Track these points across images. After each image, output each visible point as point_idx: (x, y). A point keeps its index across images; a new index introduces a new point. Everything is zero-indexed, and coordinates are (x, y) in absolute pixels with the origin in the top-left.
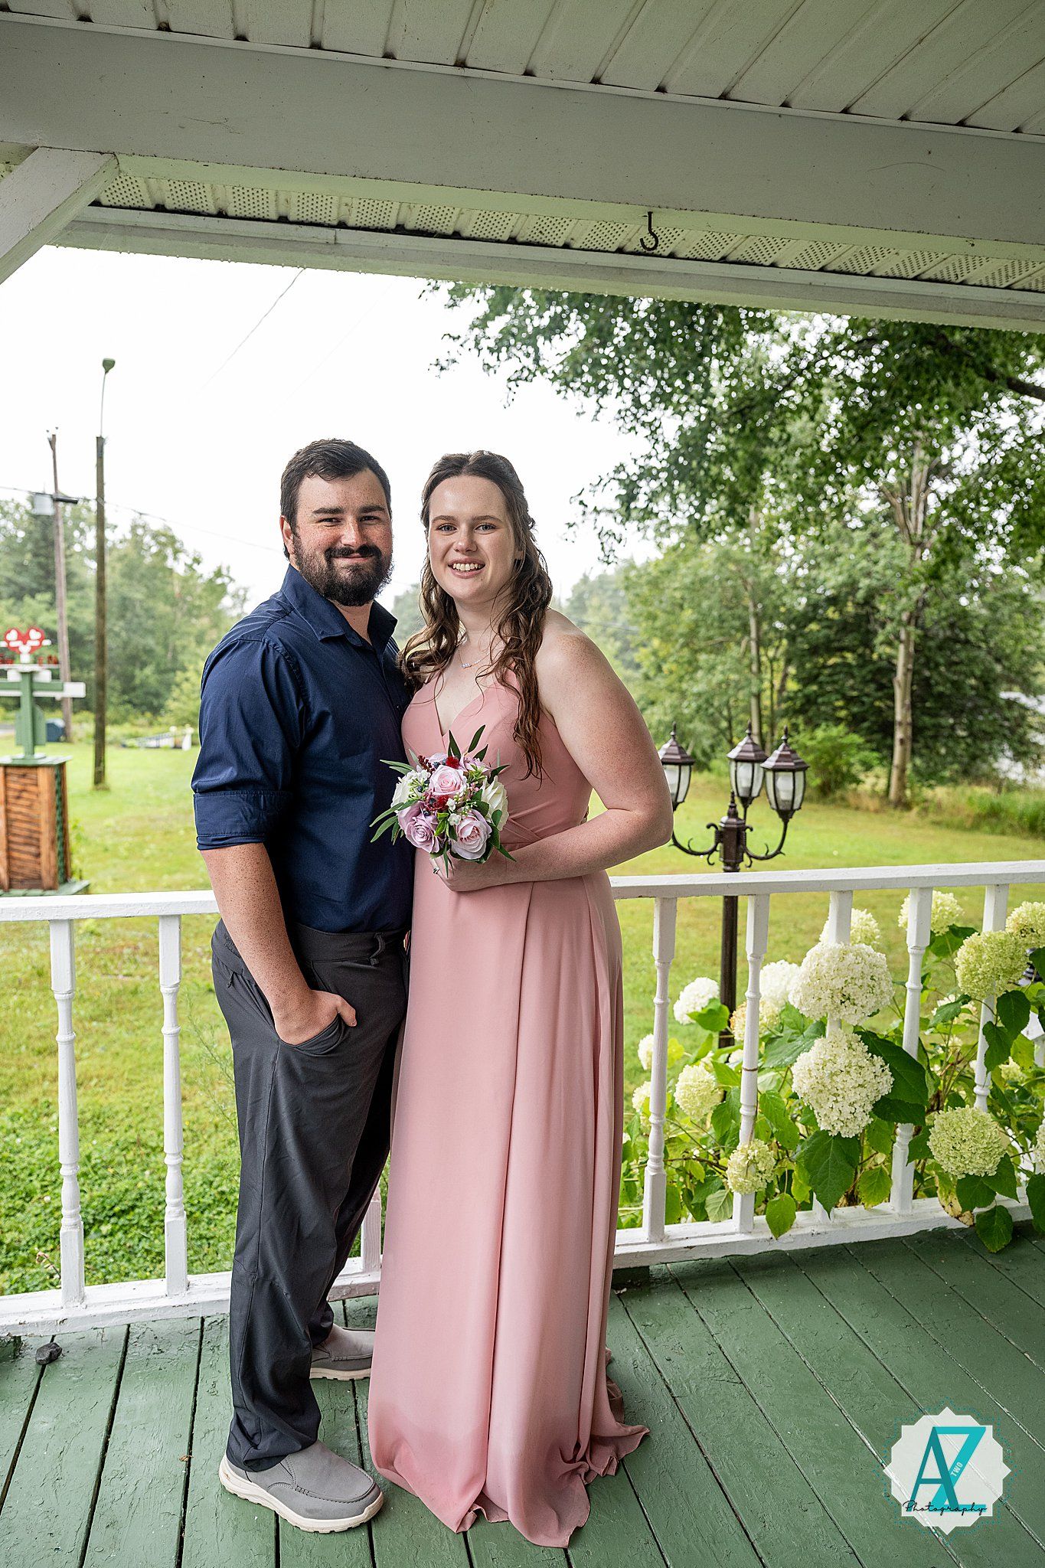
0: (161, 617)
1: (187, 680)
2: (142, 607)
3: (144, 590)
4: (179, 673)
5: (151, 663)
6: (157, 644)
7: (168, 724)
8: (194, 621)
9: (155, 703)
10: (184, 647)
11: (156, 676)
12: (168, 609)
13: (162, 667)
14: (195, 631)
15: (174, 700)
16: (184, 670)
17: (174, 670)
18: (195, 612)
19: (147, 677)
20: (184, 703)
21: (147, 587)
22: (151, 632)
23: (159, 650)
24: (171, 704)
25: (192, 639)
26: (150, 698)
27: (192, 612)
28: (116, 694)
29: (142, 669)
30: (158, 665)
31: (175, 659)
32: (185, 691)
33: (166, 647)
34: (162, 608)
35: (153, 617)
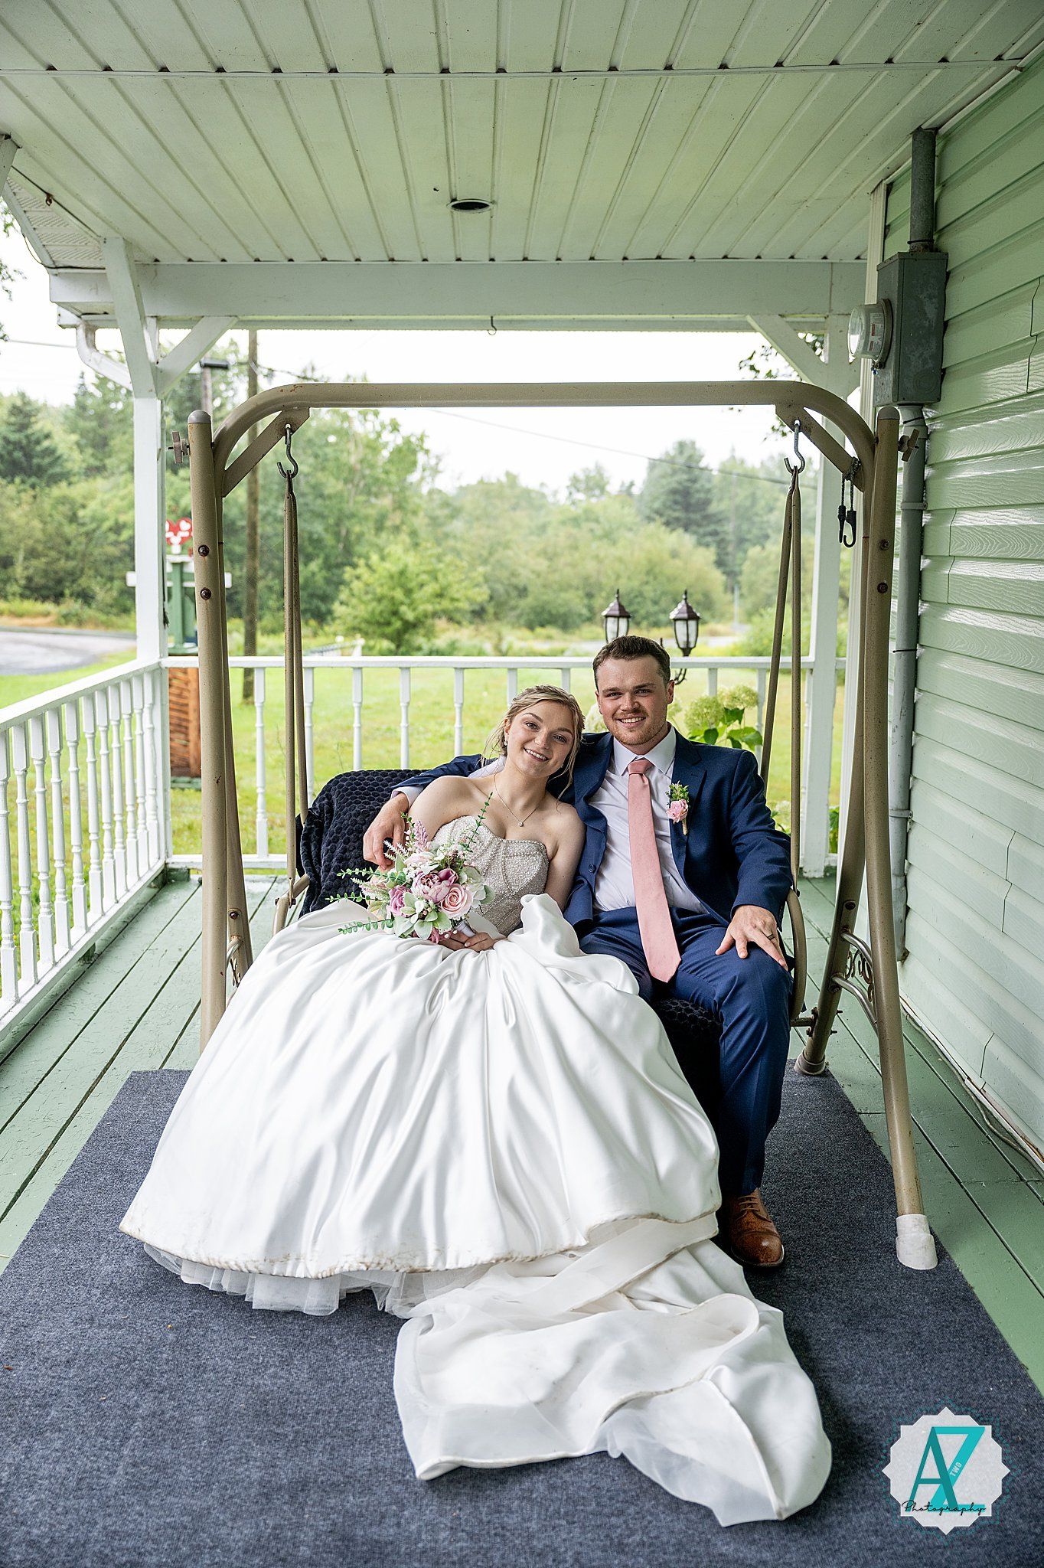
0: (330, 497)
1: (358, 578)
2: (307, 482)
3: (311, 460)
4: (348, 569)
5: (318, 556)
6: (326, 530)
7: (335, 634)
8: (373, 500)
9: (323, 608)
10: (360, 536)
11: (324, 573)
12: (340, 486)
13: (333, 561)
14: (372, 512)
15: (342, 603)
16: (354, 566)
17: (343, 565)
18: (374, 489)
19: (313, 574)
20: (354, 607)
21: (316, 456)
22: (321, 516)
23: (329, 540)
24: (338, 608)
25: (371, 524)
26: (316, 602)
27: (372, 489)
28: (274, 596)
29: (306, 564)
30: (327, 558)
31: (348, 551)
32: (356, 592)
33: (337, 534)
34: (333, 486)
35: (322, 496)
